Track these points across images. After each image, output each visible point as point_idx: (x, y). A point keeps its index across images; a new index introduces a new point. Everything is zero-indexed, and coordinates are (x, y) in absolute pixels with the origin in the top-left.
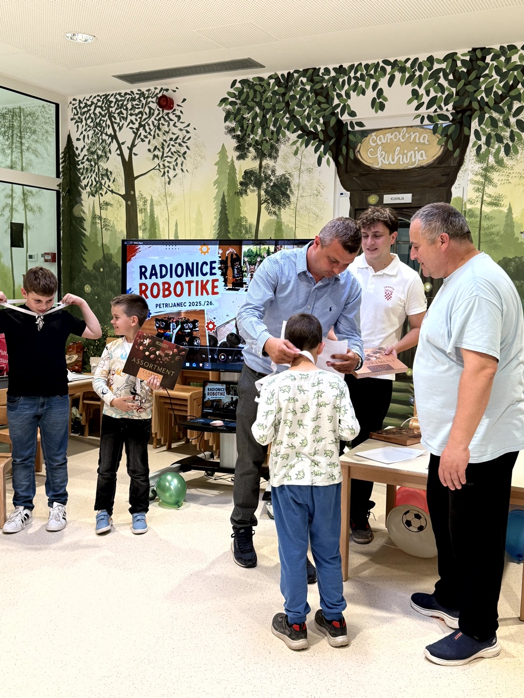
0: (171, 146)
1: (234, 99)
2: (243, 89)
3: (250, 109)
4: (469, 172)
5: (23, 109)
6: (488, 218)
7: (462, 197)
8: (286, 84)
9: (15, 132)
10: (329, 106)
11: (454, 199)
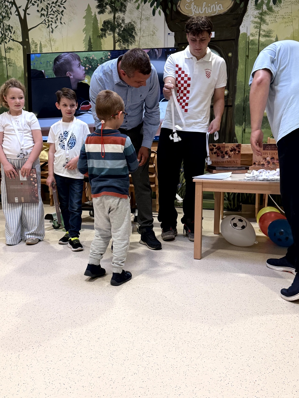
0: (53, 7)
4: (251, 16)
6: (263, 45)
7: (246, 33)
11: (241, 35)
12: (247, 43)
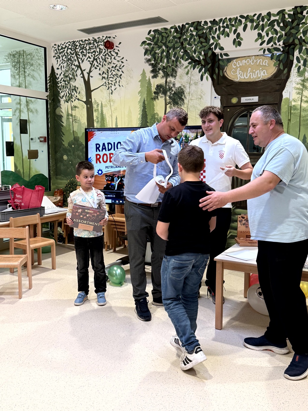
0: (112, 71)
1: (150, 42)
2: (155, 35)
3: (160, 47)
4: (293, 82)
5: (25, 51)
6: (305, 111)
7: (289, 98)
8: (181, 32)
9: (21, 65)
10: (207, 44)
11: (284, 99)
12: (290, 108)
